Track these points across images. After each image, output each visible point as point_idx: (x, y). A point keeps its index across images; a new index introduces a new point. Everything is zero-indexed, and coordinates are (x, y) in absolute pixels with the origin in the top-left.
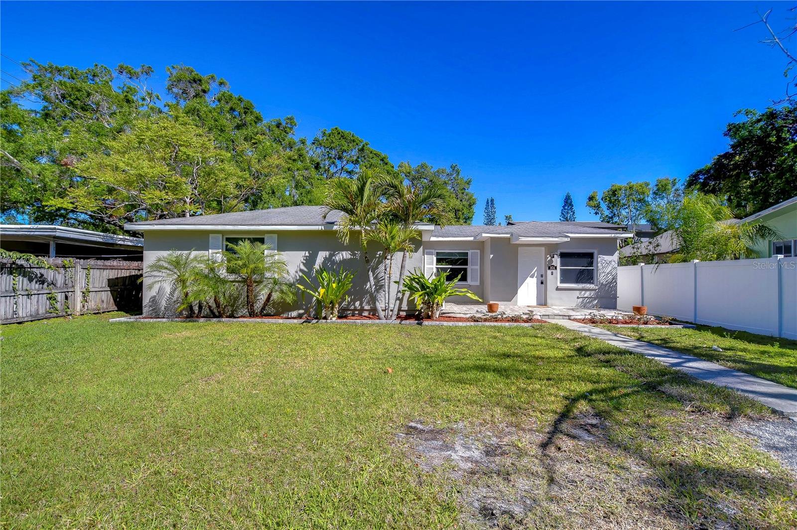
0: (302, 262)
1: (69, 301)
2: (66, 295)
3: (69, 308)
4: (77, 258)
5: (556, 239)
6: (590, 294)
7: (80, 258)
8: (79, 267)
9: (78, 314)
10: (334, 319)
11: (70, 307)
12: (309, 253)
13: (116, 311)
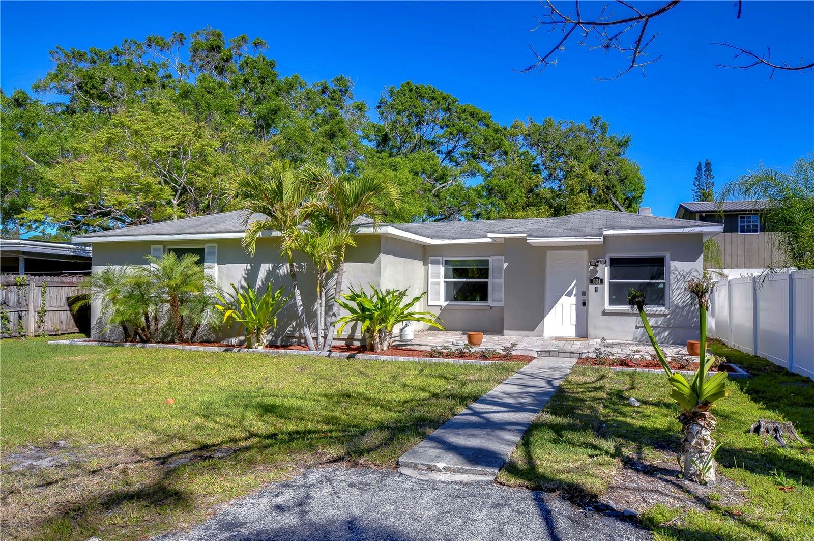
0: (243, 277)
1: (23, 321)
2: (19, 314)
3: (23, 329)
4: (32, 275)
5: (582, 239)
6: (656, 322)
7: (35, 275)
8: (32, 285)
9: (31, 335)
10: (260, 348)
11: (24, 327)
12: (251, 266)
13: (78, 333)
